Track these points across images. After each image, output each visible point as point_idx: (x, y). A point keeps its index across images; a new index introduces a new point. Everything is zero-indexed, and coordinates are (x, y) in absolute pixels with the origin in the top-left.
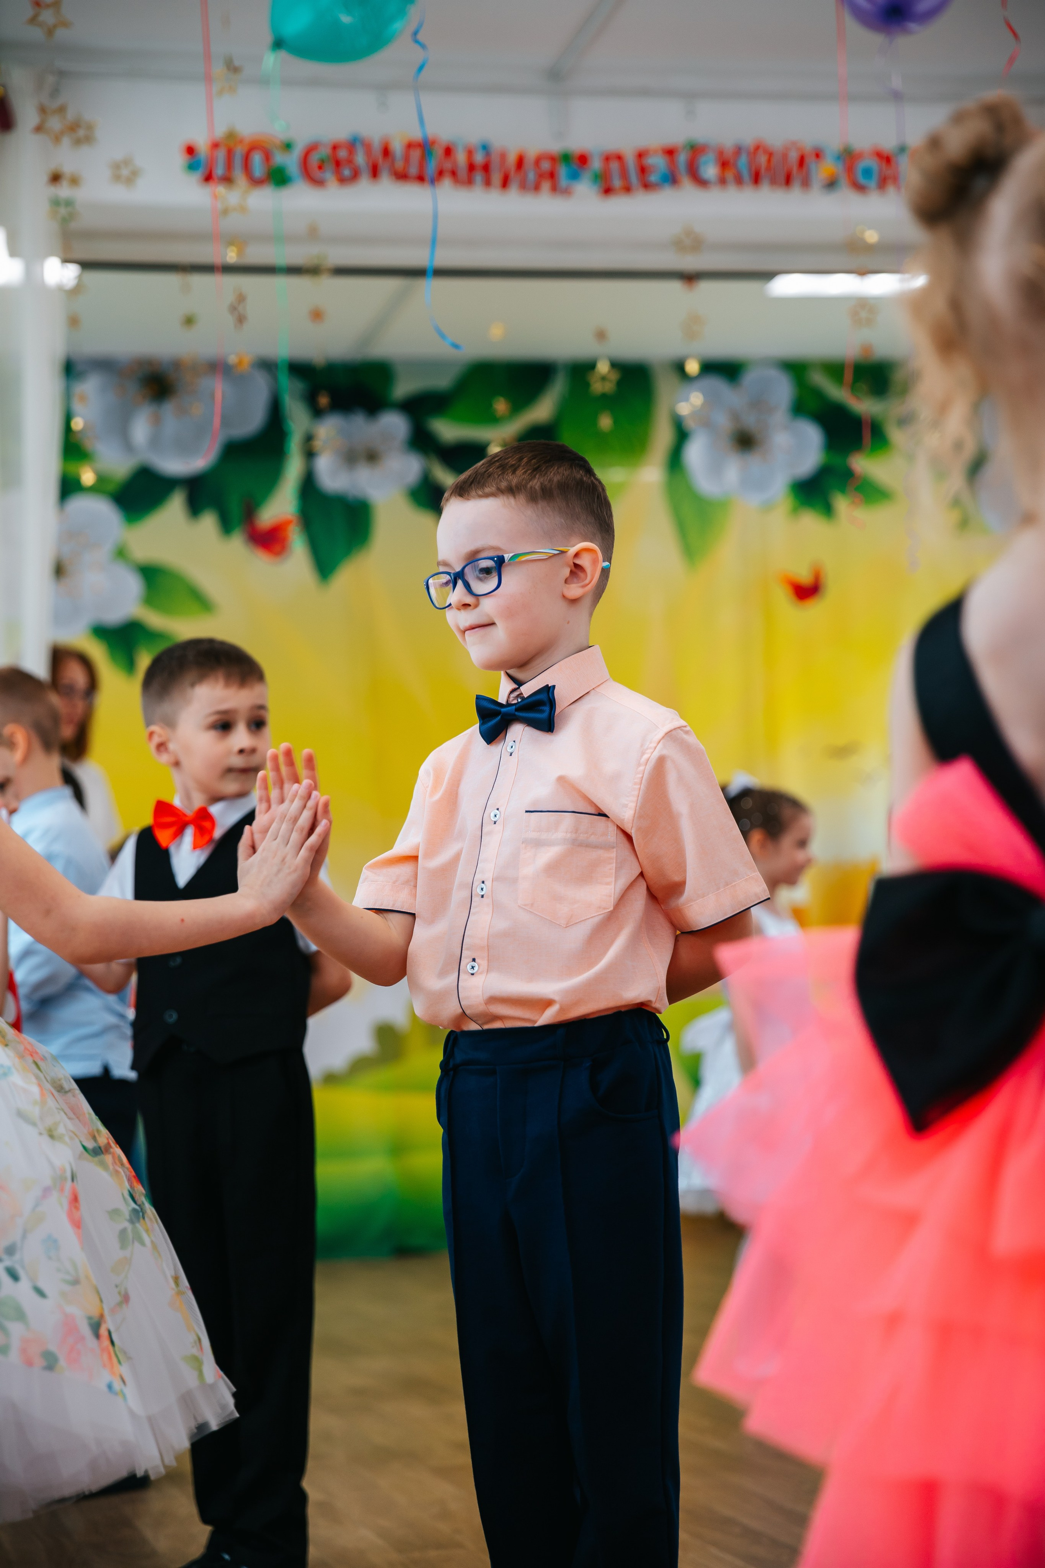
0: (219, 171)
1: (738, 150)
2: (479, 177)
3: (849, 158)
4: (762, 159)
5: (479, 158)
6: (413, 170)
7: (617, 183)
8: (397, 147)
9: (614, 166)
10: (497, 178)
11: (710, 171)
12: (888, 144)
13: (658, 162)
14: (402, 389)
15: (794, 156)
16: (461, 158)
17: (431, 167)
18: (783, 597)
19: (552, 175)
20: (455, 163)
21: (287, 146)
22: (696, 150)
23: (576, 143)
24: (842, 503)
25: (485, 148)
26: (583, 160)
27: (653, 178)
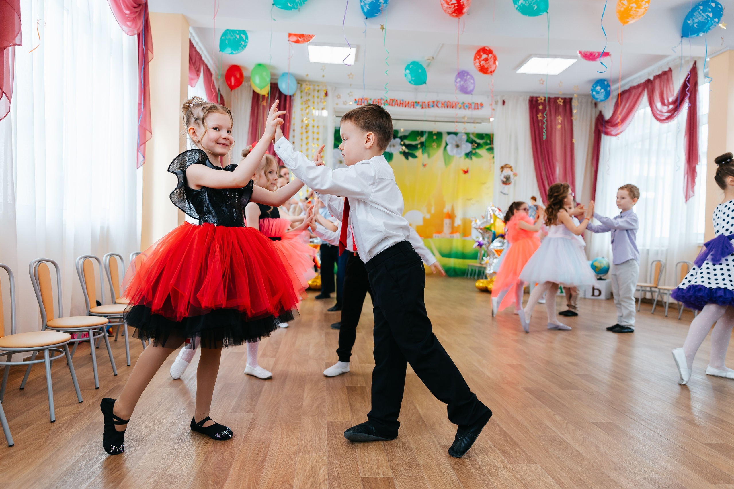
0: (360, 103)
1: (445, 102)
2: (401, 105)
3: (463, 104)
4: (449, 104)
5: (402, 102)
6: (391, 104)
7: (424, 107)
8: (389, 100)
9: (424, 104)
10: (404, 105)
11: (440, 105)
12: (470, 102)
13: (431, 104)
14: (399, 135)
15: (454, 103)
16: (399, 102)
17: (394, 104)
18: (462, 172)
19: (413, 105)
20: (397, 103)
21: (371, 99)
22: (438, 102)
23: (418, 100)
24: (473, 157)
25: (403, 100)
26: (419, 103)
27: (430, 106)
